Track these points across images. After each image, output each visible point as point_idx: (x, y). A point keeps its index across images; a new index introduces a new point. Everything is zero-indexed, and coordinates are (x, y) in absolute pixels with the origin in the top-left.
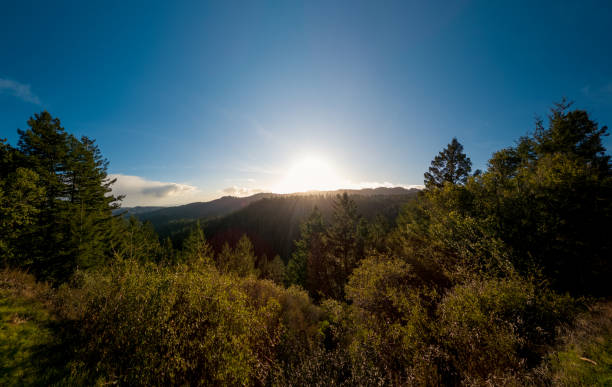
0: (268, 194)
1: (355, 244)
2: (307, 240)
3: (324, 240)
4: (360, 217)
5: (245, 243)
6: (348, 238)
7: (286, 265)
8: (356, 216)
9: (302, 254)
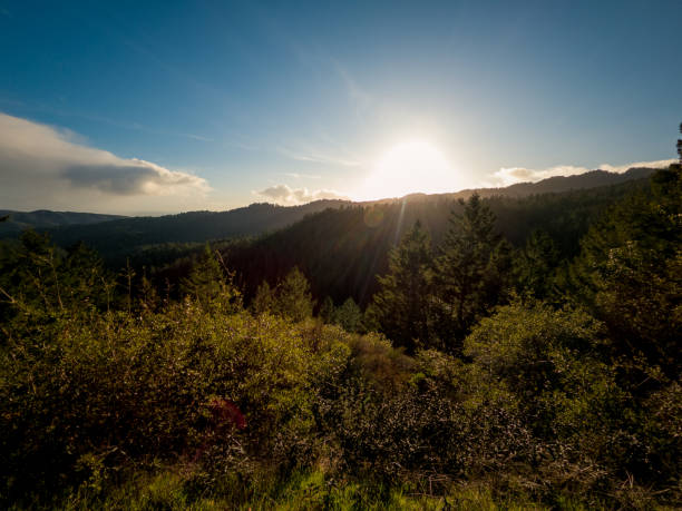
0: (334, 201)
1: (482, 284)
2: (398, 275)
3: (428, 275)
4: (498, 238)
5: (297, 280)
6: (470, 274)
7: (363, 311)
8: (489, 237)
9: (390, 296)
